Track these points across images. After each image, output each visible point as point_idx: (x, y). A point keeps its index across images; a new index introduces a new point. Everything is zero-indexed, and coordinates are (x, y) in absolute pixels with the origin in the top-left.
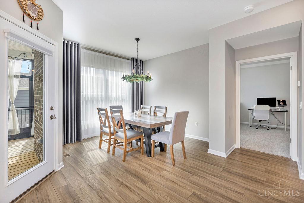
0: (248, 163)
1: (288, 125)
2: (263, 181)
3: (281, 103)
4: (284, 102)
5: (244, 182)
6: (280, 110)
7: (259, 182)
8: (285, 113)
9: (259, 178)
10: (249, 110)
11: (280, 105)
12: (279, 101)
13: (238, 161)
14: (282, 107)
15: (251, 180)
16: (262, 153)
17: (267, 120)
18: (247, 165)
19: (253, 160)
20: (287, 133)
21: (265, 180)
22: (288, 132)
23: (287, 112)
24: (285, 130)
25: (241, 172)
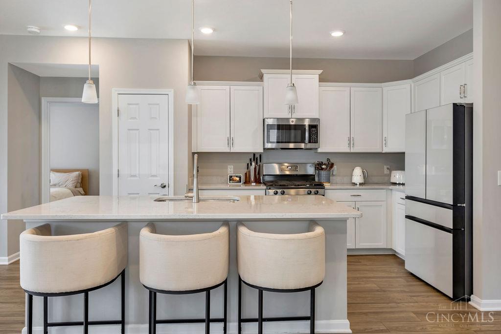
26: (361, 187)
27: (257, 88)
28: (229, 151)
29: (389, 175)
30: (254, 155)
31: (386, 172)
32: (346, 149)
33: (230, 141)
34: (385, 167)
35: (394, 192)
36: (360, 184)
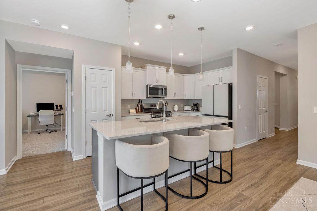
0: (34, 167)
1: (64, 126)
2: (49, 174)
3: (59, 108)
4: (61, 106)
5: (32, 184)
6: (58, 114)
7: (46, 177)
8: (62, 116)
9: (46, 174)
10: (28, 116)
11: (58, 110)
12: (57, 106)
13: (23, 170)
14: (59, 111)
15: (39, 179)
16: (45, 154)
17: (52, 124)
18: (33, 169)
19: (38, 163)
20: (63, 133)
21: (50, 173)
22: (63, 131)
23: (63, 115)
24: (62, 130)
25: (28, 178)
26: (178, 112)
27: (143, 71)
28: (132, 98)
29: (184, 107)
30: (140, 100)
31: (182, 106)
32: (173, 98)
33: (133, 94)
34: (182, 104)
35: (190, 113)
36: (178, 111)
